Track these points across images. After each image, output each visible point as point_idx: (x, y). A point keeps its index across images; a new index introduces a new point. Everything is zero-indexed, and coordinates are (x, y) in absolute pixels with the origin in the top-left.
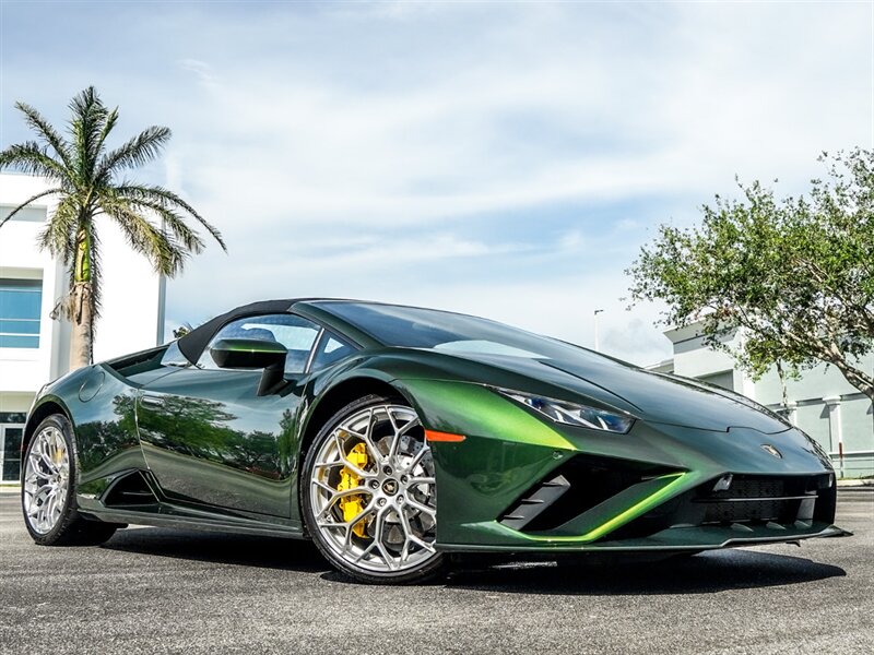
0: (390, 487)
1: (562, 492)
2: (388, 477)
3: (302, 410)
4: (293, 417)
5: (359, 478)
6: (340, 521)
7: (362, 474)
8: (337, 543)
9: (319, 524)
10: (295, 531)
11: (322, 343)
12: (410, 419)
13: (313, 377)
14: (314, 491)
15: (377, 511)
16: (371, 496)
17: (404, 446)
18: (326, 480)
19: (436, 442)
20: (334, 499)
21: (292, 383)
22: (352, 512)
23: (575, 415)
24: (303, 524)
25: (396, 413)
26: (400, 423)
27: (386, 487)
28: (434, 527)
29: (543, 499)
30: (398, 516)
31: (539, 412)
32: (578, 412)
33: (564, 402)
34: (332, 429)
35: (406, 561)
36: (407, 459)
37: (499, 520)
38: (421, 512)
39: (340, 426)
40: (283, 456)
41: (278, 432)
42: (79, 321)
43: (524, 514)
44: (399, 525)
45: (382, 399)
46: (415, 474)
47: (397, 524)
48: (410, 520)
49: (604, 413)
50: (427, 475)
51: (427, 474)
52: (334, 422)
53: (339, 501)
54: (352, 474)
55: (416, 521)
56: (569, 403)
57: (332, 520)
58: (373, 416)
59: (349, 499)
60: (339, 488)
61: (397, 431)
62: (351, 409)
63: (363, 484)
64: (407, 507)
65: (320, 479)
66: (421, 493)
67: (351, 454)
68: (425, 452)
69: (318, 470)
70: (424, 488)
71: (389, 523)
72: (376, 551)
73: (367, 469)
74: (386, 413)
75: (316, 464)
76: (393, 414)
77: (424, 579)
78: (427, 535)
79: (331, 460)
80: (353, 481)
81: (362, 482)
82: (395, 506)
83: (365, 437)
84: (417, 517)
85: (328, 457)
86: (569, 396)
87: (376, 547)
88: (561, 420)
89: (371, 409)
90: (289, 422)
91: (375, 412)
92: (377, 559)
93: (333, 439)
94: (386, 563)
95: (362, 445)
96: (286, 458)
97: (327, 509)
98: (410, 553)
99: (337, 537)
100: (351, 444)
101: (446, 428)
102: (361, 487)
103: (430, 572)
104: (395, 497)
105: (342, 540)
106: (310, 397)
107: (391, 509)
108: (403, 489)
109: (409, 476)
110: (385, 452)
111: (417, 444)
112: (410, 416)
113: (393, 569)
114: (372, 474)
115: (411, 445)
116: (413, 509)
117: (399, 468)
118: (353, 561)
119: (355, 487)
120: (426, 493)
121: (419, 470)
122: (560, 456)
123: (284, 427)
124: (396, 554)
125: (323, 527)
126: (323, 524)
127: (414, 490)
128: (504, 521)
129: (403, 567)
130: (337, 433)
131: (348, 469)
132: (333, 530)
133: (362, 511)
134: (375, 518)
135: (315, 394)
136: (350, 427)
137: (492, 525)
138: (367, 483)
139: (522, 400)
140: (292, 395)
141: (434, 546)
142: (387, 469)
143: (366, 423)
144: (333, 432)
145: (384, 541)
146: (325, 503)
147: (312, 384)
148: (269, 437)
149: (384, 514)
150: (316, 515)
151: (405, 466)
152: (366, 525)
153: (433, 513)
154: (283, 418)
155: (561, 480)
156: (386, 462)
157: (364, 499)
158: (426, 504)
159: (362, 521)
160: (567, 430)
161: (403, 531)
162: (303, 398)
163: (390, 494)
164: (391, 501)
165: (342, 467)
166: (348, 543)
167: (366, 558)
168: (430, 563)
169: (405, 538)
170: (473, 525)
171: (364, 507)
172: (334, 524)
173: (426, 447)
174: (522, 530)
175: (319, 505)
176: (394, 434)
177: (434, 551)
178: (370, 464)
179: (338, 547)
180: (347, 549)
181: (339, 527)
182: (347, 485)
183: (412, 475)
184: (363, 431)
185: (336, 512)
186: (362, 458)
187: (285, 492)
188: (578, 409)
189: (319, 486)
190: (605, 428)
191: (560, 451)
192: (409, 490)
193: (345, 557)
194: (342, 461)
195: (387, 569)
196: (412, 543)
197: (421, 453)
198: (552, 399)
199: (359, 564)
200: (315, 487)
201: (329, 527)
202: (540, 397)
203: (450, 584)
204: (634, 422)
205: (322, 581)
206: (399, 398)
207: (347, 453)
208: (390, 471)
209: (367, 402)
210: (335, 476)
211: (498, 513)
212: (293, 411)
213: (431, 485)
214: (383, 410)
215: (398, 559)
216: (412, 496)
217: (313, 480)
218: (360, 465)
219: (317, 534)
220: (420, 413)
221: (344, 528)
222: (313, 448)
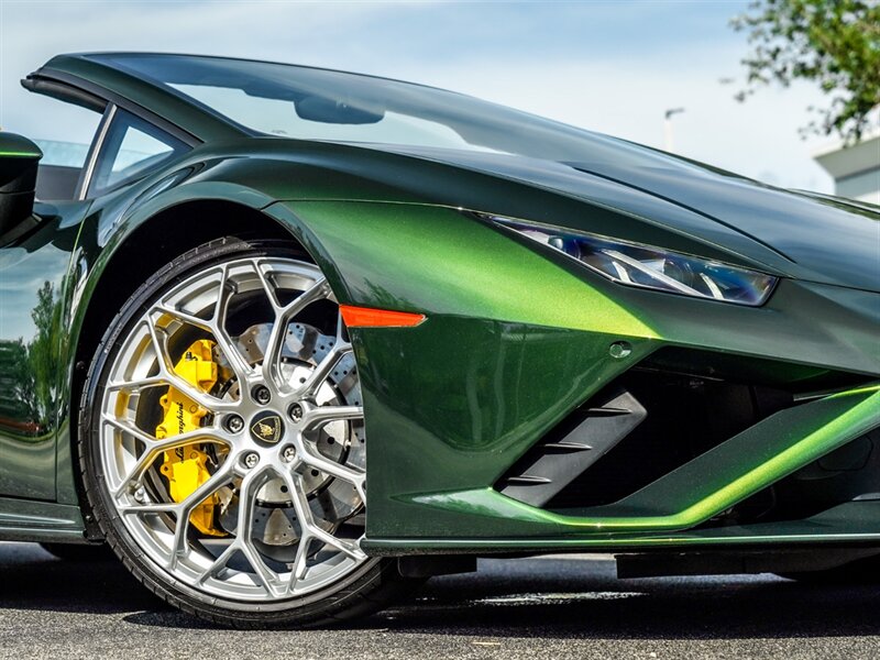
0: (267, 430)
1: (628, 426)
2: (262, 408)
3: (75, 281)
4: (55, 300)
5: (202, 411)
6: (162, 502)
7: (207, 401)
8: (159, 545)
9: (122, 505)
10: (69, 527)
11: (109, 145)
12: (306, 287)
13: (93, 208)
14: (107, 438)
15: (240, 477)
16: (228, 446)
17: (294, 343)
18: (130, 416)
19: (362, 332)
20: (148, 457)
21: (51, 220)
22: (188, 482)
23: (655, 270)
24: (85, 509)
25: (276, 273)
26: (285, 296)
27: (258, 430)
28: (362, 510)
29: (592, 440)
30: (284, 489)
31: (579, 260)
32: (661, 264)
33: (631, 244)
34: (141, 312)
35: (304, 580)
36: (301, 371)
37: (499, 486)
38: (332, 479)
39: (158, 304)
40: (41, 389)
41: (29, 334)
43: (551, 472)
44: (287, 507)
45: (246, 246)
46: (320, 400)
47: (283, 506)
48: (310, 497)
49: (713, 264)
50: (344, 403)
51: (342, 399)
53: (159, 462)
54: (185, 403)
55: (322, 499)
56: (642, 246)
57: (146, 498)
58: (229, 282)
59: (180, 454)
60: (159, 433)
61: (280, 312)
62: (181, 268)
63: (210, 423)
64: (302, 469)
65: (119, 413)
66: (331, 440)
67: (183, 362)
68: (338, 355)
69: (113, 398)
70: (337, 430)
71: (265, 504)
72: (239, 562)
73: (216, 391)
74: (254, 275)
75: (110, 384)
76: (271, 277)
77: (340, 616)
78: (345, 530)
79: (141, 374)
80: (188, 417)
81: (206, 420)
82: (278, 466)
83: (212, 325)
84: (323, 489)
85: (132, 370)
86: (642, 234)
87: (238, 552)
88: (625, 278)
89: (223, 266)
90: (49, 312)
92: (242, 578)
93: (144, 331)
94: (260, 583)
95: (206, 343)
96: (47, 392)
97: (135, 477)
98: (309, 565)
99: (157, 533)
100: (183, 341)
101: (384, 303)
102: (205, 430)
103: (346, 606)
104: (279, 448)
105: (169, 540)
106: (92, 252)
107: (269, 474)
108: (294, 432)
109: (305, 405)
110: (255, 357)
111: (321, 339)
112: (307, 280)
113: (277, 594)
114: (228, 403)
115: (309, 341)
116: (315, 473)
117: (285, 389)
118: (191, 581)
119: (192, 430)
120: (341, 439)
121: (326, 393)
122: (625, 353)
123: (40, 324)
124: (281, 568)
125: (127, 512)
126: (128, 506)
127: (316, 434)
128: (508, 490)
129: (297, 592)
130: (152, 318)
131: (178, 393)
132: (148, 519)
133: (210, 481)
134: (238, 493)
135: (102, 243)
136: (180, 306)
137: (483, 498)
138: (218, 419)
139: (543, 239)
140: (49, 250)
141: (364, 547)
142: (260, 392)
143: (214, 298)
144: (145, 317)
145: (257, 541)
146: (131, 464)
147: (93, 222)
148: (17, 347)
149: (257, 483)
150: (113, 489)
151: (295, 385)
152: (217, 508)
153: (359, 479)
154: (37, 302)
155: (627, 403)
156: (257, 376)
157: (212, 454)
158: (343, 461)
159: (208, 501)
160: (639, 298)
161: (295, 520)
162: (75, 255)
163: (267, 442)
164: (268, 457)
165: (164, 389)
166: (180, 545)
167: (217, 574)
168: (355, 580)
169: (299, 533)
170: (440, 498)
171: (212, 471)
172: (151, 506)
173: (340, 344)
174: (548, 506)
175: (119, 469)
176: (270, 318)
177: (360, 556)
178: (223, 383)
179: (159, 551)
180: (179, 556)
181: (161, 513)
182: (176, 427)
183: (312, 402)
184: (207, 314)
185: (155, 480)
186: (206, 370)
187: (44, 460)
188: (658, 257)
189: (118, 430)
190: (717, 295)
191: (624, 342)
192: (308, 434)
193: (177, 573)
194: (165, 374)
195: (263, 597)
196: (315, 544)
197: (331, 355)
198: (605, 239)
199: (206, 587)
200: (109, 430)
201: (140, 513)
202: (581, 234)
203: (398, 625)
204: (778, 282)
205: (127, 626)
206: (285, 244)
207: (175, 358)
208: (268, 396)
209: (215, 253)
210: (150, 409)
211: (495, 474)
212: (56, 283)
213: (354, 424)
214: (248, 269)
215: (285, 577)
216: (313, 446)
217: (104, 416)
218: (202, 383)
219: (115, 526)
220: (330, 272)
221: (172, 515)
222: (103, 350)
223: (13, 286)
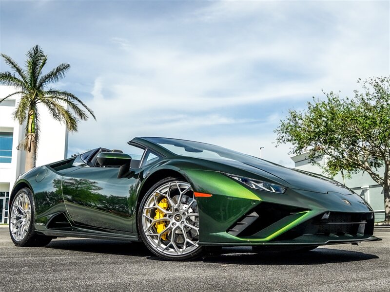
0: (178, 218)
1: (255, 219)
2: (177, 213)
3: (138, 185)
4: (134, 189)
5: (164, 214)
6: (155, 233)
7: (165, 212)
8: (154, 243)
9: (146, 234)
10: (135, 238)
11: (146, 156)
12: (187, 188)
13: (142, 170)
14: (144, 219)
15: (172, 228)
16: (170, 222)
17: (184, 200)
18: (149, 214)
19: (199, 197)
20: (153, 223)
21: (133, 172)
22: (161, 229)
23: (261, 185)
24: (139, 234)
25: (181, 185)
26: (182, 190)
27: (176, 218)
28: (198, 235)
29: (247, 222)
30: (181, 231)
31: (245, 183)
32: (262, 184)
33: (256, 180)
34: (152, 192)
35: (185, 250)
36: (185, 206)
37: (227, 231)
38: (191, 228)
39: (155, 191)
40: (130, 207)
41: (128, 195)
42: (30, 151)
43: (238, 229)
44: (182, 235)
45: (174, 179)
46: (189, 212)
47: (181, 234)
48: (187, 233)
49: (273, 184)
50: (194, 213)
51: (194, 212)
52: (153, 189)
53: (155, 224)
54: (161, 212)
55: (189, 233)
56: (258, 180)
57: (152, 232)
58: (170, 186)
59: (159, 223)
60: (155, 218)
61: (181, 193)
62: (161, 183)
63: (166, 216)
64: (185, 226)
65: (147, 214)
66: (192, 220)
67: (161, 203)
68: (193, 202)
69: (146, 210)
70: (193, 218)
71: (177, 234)
72: (171, 247)
73: (167, 210)
75: (145, 208)
76: (179, 185)
77: (193, 259)
78: (194, 240)
80: (161, 215)
81: (165, 216)
82: (180, 226)
83: (167, 195)
84: (190, 231)
85: (150, 205)
86: (258, 178)
87: (171, 244)
88: (254, 187)
89: (169, 183)
90: (132, 191)
91: (171, 184)
92: (172, 250)
93: (152, 197)
94: (176, 251)
95: (165, 199)
96: (131, 208)
97: (150, 228)
98: (186, 247)
99: (154, 240)
100: (160, 199)
101: (203, 191)
102: (165, 218)
103: (195, 256)
104: (180, 222)
105: (157, 241)
106: (142, 179)
107: (178, 228)
108: (184, 219)
109: (186, 213)
110: (176, 202)
111: (190, 199)
112: (187, 186)
113: (179, 254)
114: (170, 212)
115: (187, 199)
116: (188, 227)
117: (182, 209)
118: (161, 250)
119: (162, 218)
120: (194, 220)
121: (191, 210)
122: (254, 203)
123: (130, 193)
124: (180, 248)
125: (148, 235)
126: (148, 234)
127: (188, 219)
128: (229, 232)
129: (184, 253)
130: (154, 194)
131: (159, 210)
132: (152, 237)
133: (165, 229)
134: (171, 232)
135: (144, 178)
136: (160, 191)
137: (224, 234)
138: (167, 216)
139: (237, 179)
140: (133, 178)
141: (198, 244)
142: (177, 210)
143: (167, 190)
144: (153, 193)
145: (175, 242)
146: (149, 225)
147: (142, 173)
148: (125, 198)
149: (175, 230)
150: (145, 230)
151: (184, 209)
152: (167, 234)
153: (197, 229)
154: (130, 189)
155: (255, 214)
156: (176, 206)
157: (166, 223)
158: (194, 225)
159: (165, 233)
160: (257, 192)
161: (183, 237)
162: (138, 180)
163: (178, 221)
164: (178, 224)
165: (156, 209)
166: (159, 243)
167: (167, 249)
168: (196, 251)
169: (184, 240)
170: (215, 234)
171: (166, 227)
172: (153, 234)
173: (194, 200)
174: (238, 236)
175: (146, 226)
176: (179, 194)
177: (197, 246)
178: (169, 208)
179: (154, 244)
180: (158, 245)
181: (155, 236)
182: (158, 217)
183: (188, 212)
184: (166, 193)
185: (154, 229)
186: (165, 205)
187: (130, 222)
188: (262, 183)
189: (146, 218)
190: (274, 191)
191: (254, 201)
192: (186, 219)
193: (158, 249)
194: (157, 206)
195: (176, 254)
196: (188, 243)
197: (192, 202)
198: (250, 179)
199: (164, 252)
200: (144, 217)
201: (150, 236)
202: (245, 178)
203: (205, 261)
204: (287, 189)
205: (147, 260)
206: (182, 178)
207: (159, 202)
209: (168, 180)
210: (153, 213)
211: (226, 229)
212: (134, 185)
213: (196, 217)
214: (175, 184)
215: (181, 250)
216: (188, 222)
217: (143, 215)
218: (164, 208)
219: (145, 238)
220: (192, 184)
221: (157, 236)
222: (143, 200)
223: (125, 186)
